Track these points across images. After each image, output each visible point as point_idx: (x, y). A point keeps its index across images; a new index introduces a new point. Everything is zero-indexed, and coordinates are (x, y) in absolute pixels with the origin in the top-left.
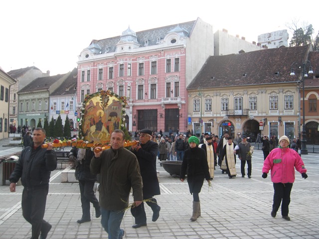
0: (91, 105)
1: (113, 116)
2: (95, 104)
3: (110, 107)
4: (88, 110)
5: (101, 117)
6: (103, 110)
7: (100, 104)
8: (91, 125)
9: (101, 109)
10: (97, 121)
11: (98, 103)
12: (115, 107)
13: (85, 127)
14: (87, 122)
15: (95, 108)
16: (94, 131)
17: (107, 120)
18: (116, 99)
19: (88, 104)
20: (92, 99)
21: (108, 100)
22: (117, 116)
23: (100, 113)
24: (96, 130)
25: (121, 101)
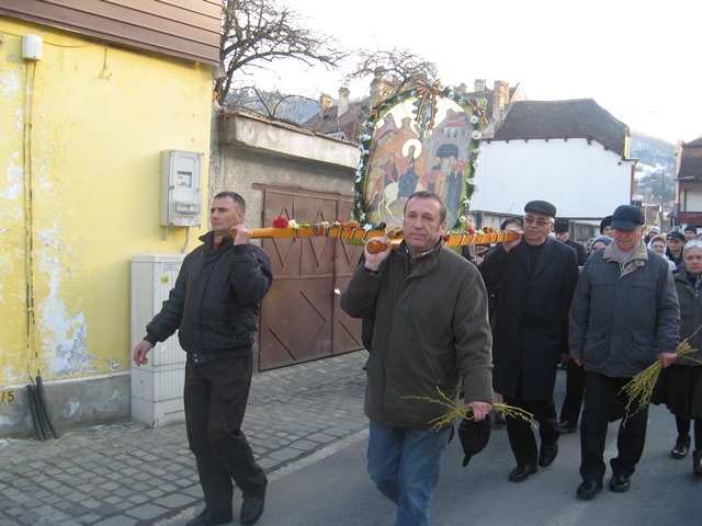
0: (390, 127)
1: (447, 156)
2: (399, 125)
3: (440, 130)
4: (380, 142)
5: (413, 160)
6: (421, 139)
7: (413, 123)
8: (388, 182)
9: (414, 136)
10: (402, 171)
11: (406, 121)
12: (453, 130)
13: (371, 186)
14: (376, 174)
15: (400, 135)
16: (395, 198)
17: (430, 168)
18: (457, 108)
19: (380, 123)
20: (392, 111)
21: (435, 111)
22: (456, 156)
23: (413, 148)
24: (399, 195)
25: (469, 111)
